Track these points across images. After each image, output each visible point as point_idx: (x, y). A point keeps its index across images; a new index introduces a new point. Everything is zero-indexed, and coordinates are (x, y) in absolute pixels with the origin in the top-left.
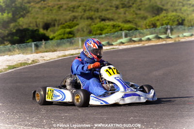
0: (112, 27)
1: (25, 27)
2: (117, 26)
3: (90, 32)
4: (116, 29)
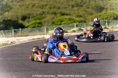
2: (71, 19)
4: (71, 21)
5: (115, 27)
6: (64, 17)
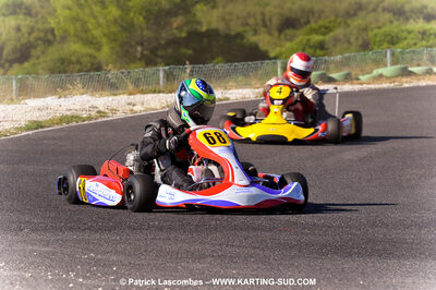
0: (420, 36)
1: (214, 25)
3: (366, 46)
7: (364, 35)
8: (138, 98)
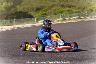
0: (68, 11)
2: (70, 11)
3: (55, 14)
4: (69, 12)
5: (93, 17)
6: (64, 9)
7: (55, 11)
8: (4, 27)
